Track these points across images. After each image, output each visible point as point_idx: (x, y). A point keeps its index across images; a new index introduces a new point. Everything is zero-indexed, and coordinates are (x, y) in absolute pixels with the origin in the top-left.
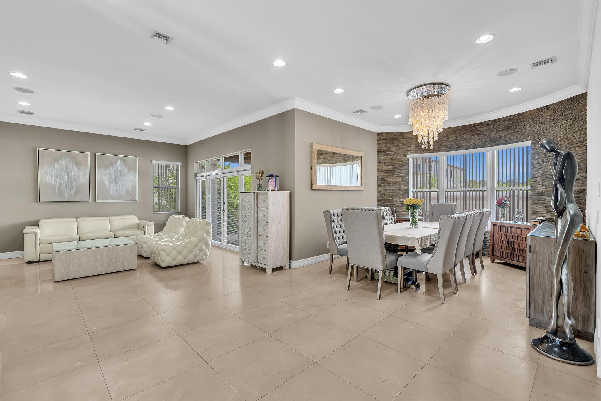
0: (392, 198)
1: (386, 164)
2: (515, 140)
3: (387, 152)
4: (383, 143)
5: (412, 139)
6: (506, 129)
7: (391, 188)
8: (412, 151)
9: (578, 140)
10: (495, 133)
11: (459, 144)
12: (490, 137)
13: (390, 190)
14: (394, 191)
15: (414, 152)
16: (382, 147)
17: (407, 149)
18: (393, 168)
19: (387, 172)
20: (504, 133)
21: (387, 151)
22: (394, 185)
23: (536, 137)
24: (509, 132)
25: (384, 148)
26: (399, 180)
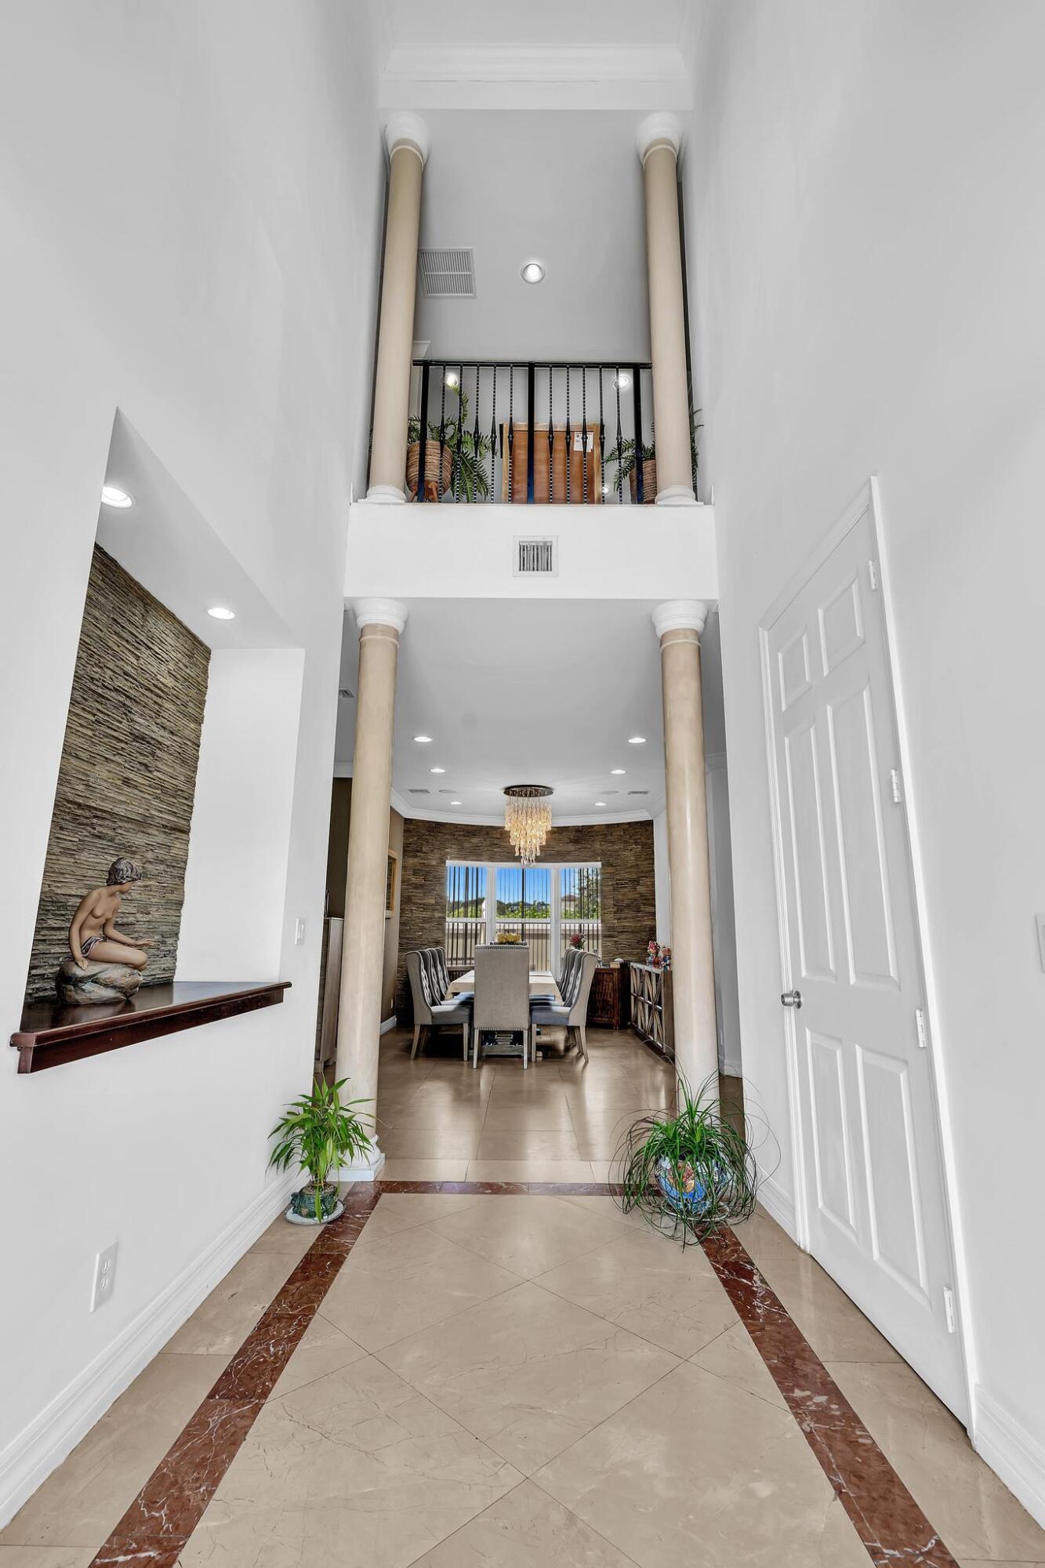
1: (414, 873)
2: (584, 859)
3: (416, 853)
4: (412, 837)
6: (574, 842)
7: (420, 916)
8: (452, 856)
9: (647, 869)
13: (418, 918)
14: (425, 920)
15: (456, 858)
16: (410, 844)
17: (446, 850)
18: (424, 881)
19: (416, 887)
20: (571, 847)
21: (418, 851)
22: (424, 910)
23: (607, 859)
25: (413, 845)
26: (433, 901)
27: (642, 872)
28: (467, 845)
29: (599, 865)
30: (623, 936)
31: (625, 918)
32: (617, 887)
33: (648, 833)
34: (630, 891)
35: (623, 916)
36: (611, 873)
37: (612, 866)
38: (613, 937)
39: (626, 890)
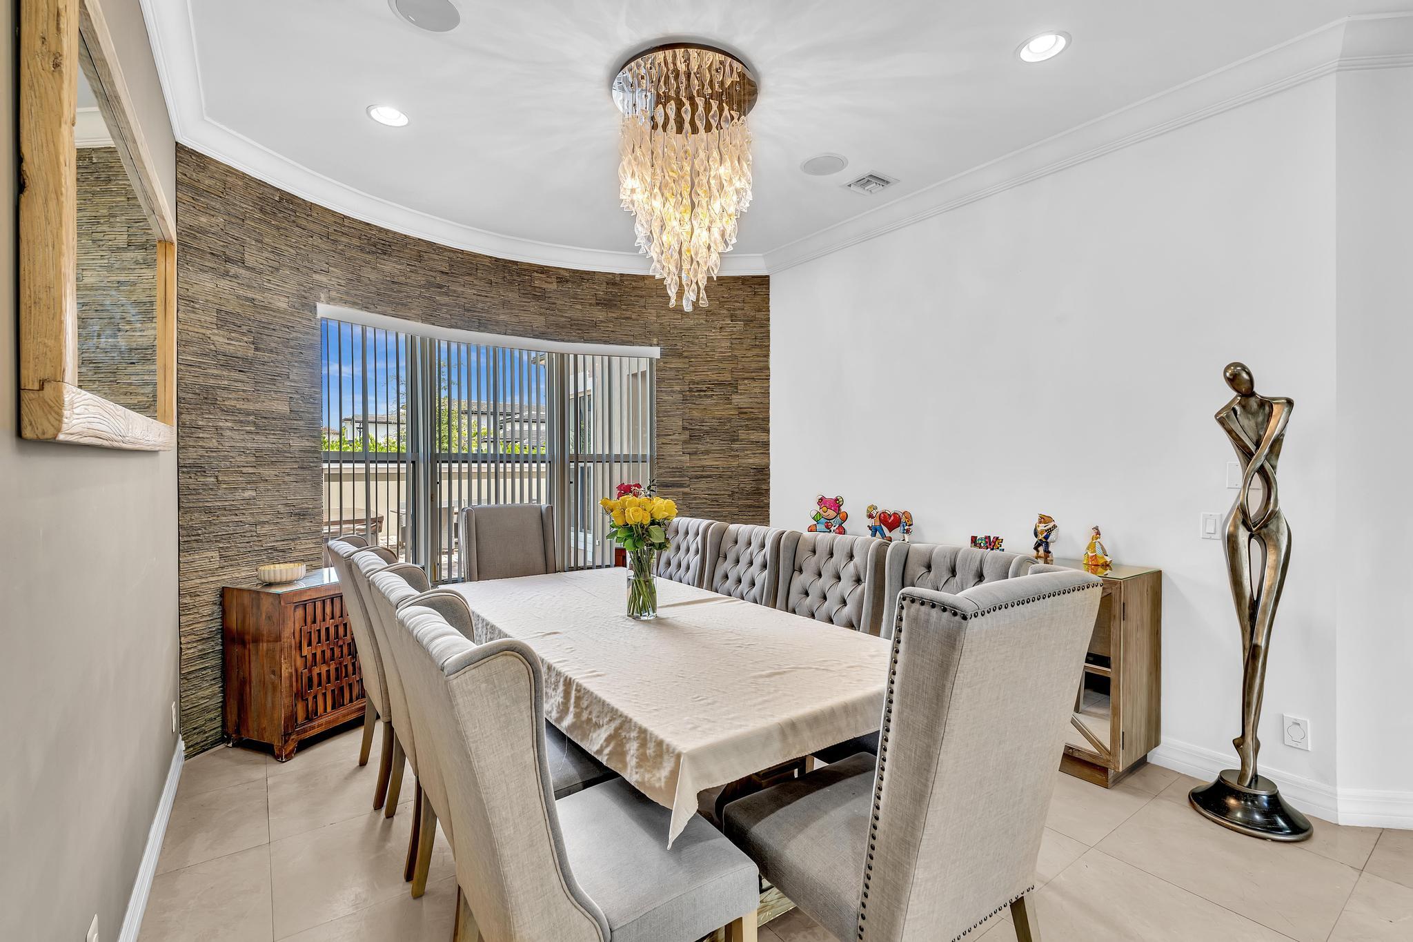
0: (254, 494)
1: (224, 320)
2: (625, 338)
3: (229, 266)
4: (208, 210)
5: (335, 241)
6: (605, 305)
7: (249, 445)
8: (333, 294)
9: (754, 365)
10: (579, 307)
11: (488, 312)
12: (566, 315)
13: (242, 452)
14: (260, 458)
15: (341, 299)
17: (316, 277)
18: (257, 349)
20: (600, 315)
21: (228, 260)
22: (260, 429)
23: (670, 342)
24: (610, 315)
25: (208, 237)
26: (283, 408)
27: (744, 369)
28: (369, 274)
29: (655, 352)
30: (702, 484)
31: (707, 452)
32: (694, 393)
33: (758, 299)
34: (716, 405)
35: (702, 448)
36: (678, 370)
37: (680, 355)
38: (681, 486)
39: (709, 401)
